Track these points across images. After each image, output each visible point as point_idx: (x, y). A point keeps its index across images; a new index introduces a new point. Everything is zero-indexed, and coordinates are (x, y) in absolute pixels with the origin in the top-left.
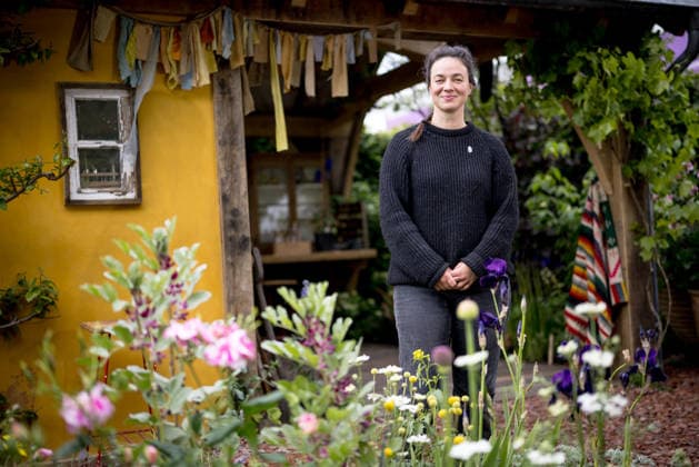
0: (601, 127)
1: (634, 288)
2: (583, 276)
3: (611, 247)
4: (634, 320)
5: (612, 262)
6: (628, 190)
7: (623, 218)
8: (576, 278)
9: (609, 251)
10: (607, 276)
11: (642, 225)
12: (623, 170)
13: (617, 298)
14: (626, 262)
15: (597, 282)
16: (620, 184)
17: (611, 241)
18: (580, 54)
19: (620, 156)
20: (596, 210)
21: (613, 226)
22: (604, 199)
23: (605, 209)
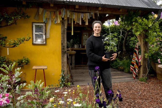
0: (137, 33)
1: (143, 63)
2: (134, 60)
3: (140, 55)
4: (143, 69)
5: (140, 58)
6: (144, 44)
7: (142, 49)
8: (133, 60)
9: (139, 55)
10: (138, 60)
11: (146, 51)
12: (143, 40)
13: (140, 65)
14: (142, 58)
15: (136, 61)
16: (142, 43)
17: (140, 53)
18: (135, 18)
19: (143, 38)
20: (137, 47)
21: (140, 51)
22: (139, 45)
23: (139, 47)
